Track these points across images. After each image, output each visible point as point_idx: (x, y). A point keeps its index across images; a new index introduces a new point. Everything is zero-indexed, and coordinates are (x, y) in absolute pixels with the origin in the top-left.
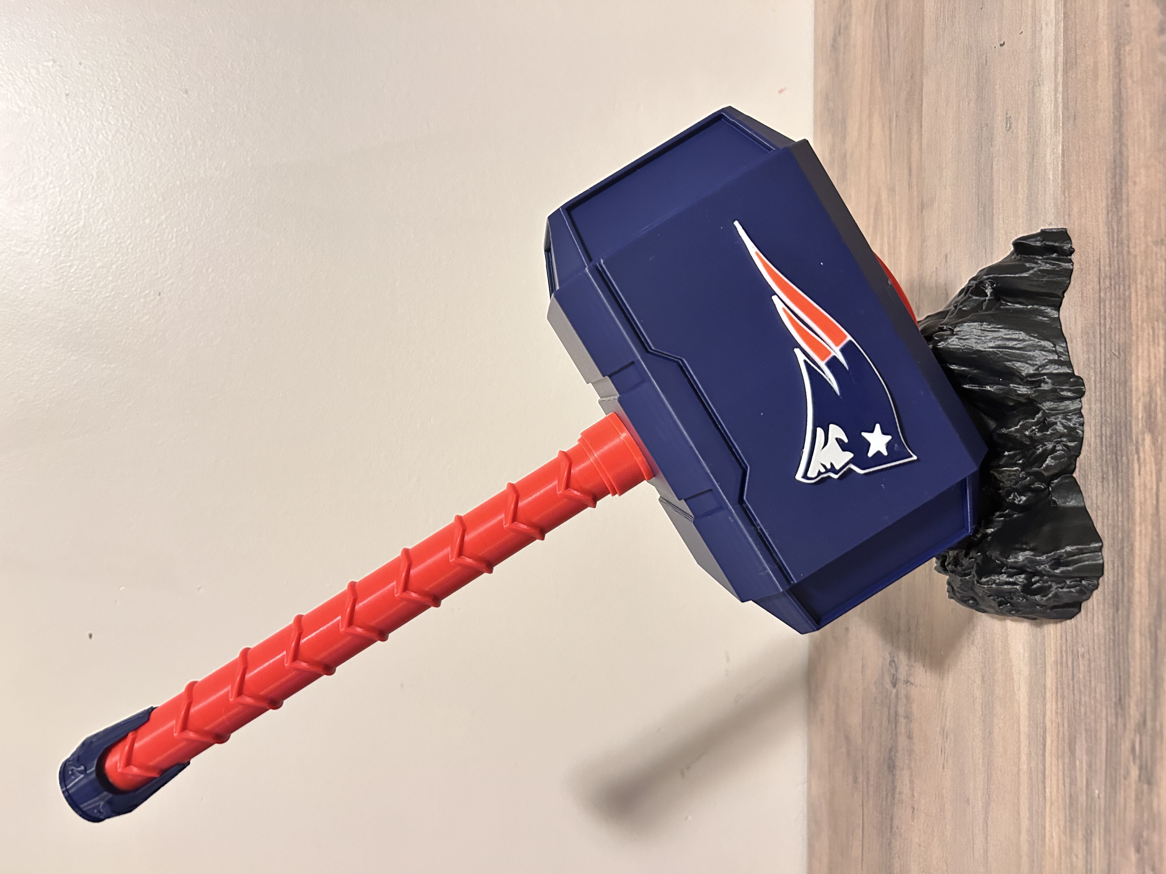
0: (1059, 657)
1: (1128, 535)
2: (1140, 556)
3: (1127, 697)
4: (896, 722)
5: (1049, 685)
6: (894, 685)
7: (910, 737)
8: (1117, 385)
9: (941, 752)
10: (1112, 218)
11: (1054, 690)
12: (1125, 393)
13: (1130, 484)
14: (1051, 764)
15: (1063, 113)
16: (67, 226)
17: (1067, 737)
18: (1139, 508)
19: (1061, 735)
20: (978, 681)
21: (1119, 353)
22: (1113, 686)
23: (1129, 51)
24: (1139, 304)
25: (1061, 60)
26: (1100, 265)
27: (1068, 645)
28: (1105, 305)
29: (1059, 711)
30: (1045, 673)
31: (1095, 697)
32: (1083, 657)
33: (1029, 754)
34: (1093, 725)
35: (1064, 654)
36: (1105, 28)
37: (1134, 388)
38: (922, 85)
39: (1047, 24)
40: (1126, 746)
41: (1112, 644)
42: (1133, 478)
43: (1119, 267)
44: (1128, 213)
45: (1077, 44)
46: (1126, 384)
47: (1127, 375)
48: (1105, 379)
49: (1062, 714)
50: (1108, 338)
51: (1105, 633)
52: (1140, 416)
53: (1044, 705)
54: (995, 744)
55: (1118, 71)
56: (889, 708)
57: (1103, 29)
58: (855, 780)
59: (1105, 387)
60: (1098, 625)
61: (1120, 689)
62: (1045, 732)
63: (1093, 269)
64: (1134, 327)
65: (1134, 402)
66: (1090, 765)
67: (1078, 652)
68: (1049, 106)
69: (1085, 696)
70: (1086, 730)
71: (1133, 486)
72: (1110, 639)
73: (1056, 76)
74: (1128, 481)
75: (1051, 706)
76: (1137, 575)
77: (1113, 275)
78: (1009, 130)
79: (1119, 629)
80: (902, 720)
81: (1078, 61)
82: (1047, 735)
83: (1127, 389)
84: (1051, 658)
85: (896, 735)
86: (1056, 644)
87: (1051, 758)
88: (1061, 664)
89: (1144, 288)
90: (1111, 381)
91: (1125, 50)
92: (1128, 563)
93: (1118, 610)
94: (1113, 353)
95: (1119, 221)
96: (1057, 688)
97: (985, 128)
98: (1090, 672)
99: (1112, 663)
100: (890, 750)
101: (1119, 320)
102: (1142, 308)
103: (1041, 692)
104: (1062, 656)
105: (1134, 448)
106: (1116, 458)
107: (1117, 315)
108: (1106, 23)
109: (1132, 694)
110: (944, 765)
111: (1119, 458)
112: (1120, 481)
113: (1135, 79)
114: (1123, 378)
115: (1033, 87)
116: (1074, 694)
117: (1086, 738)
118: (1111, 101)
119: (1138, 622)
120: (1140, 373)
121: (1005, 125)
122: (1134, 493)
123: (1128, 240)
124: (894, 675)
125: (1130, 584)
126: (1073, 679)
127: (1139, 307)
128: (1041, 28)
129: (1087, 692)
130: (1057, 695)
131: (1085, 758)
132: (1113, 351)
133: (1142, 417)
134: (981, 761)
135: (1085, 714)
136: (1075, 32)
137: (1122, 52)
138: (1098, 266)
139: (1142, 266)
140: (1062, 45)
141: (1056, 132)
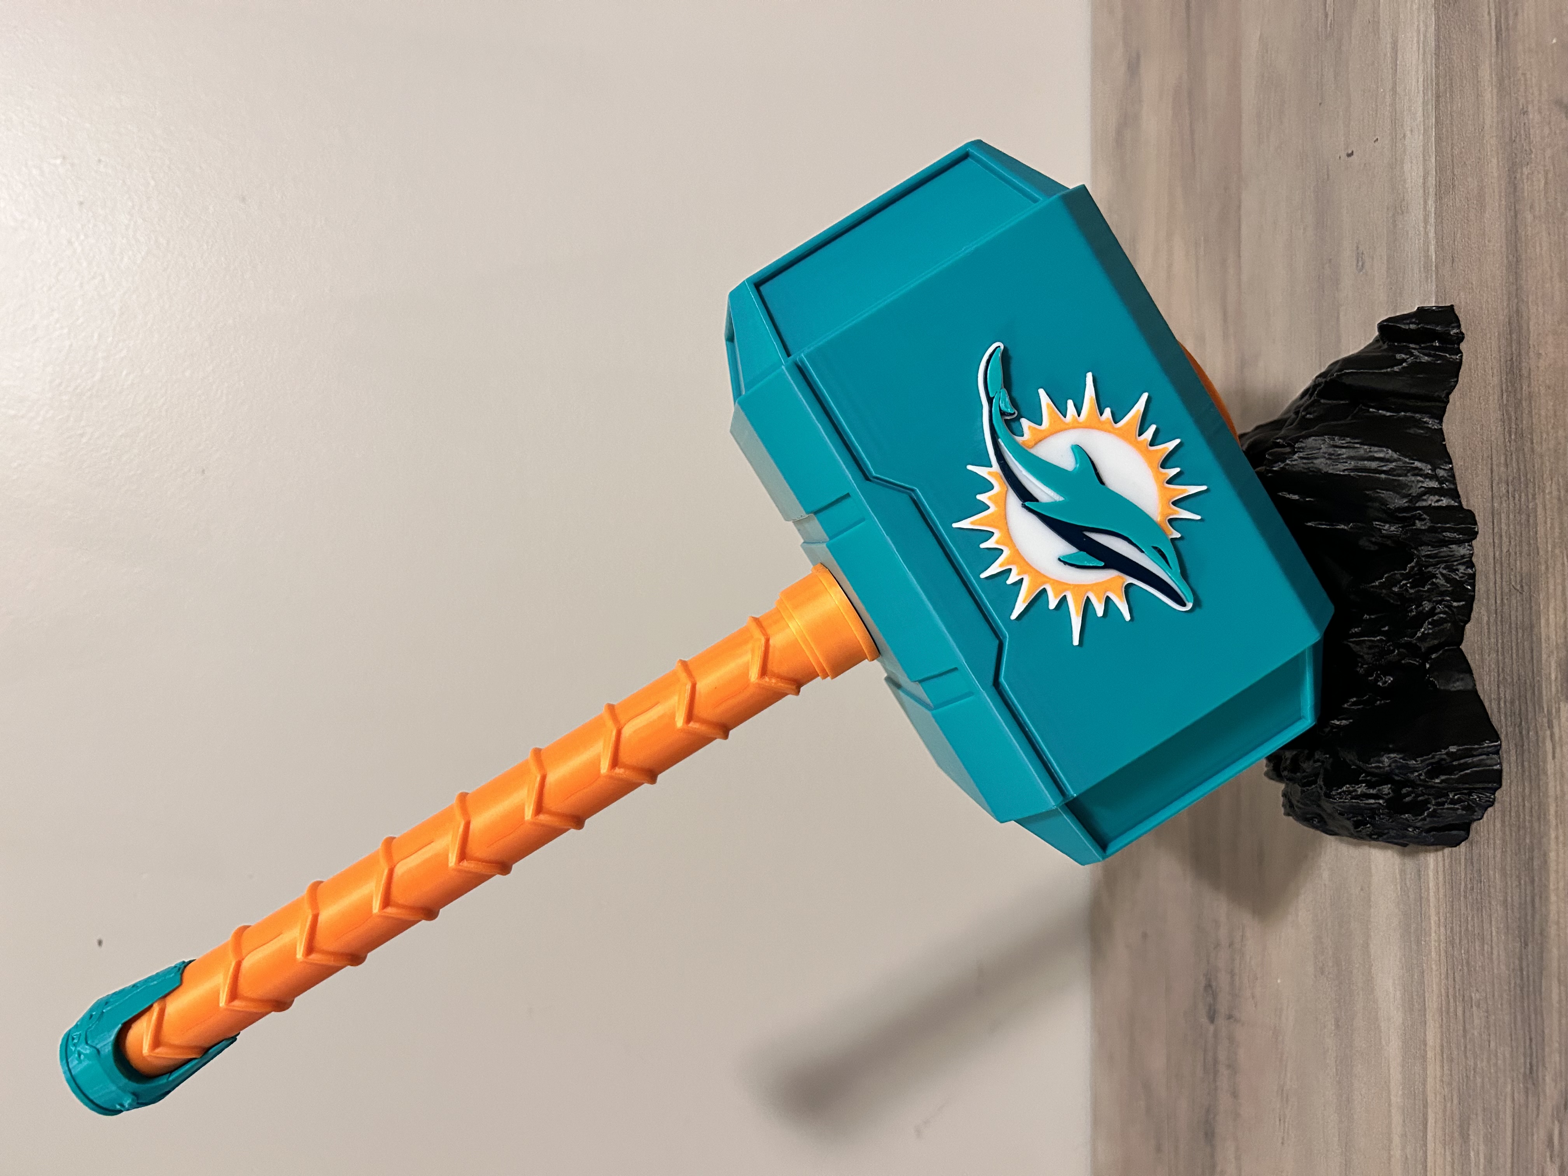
0: (1444, 1003)
1: (1540, 842)
2: (1557, 872)
3: (1540, 1068)
4: (1216, 1072)
5: (1430, 1041)
6: (1212, 1019)
7: (1235, 1095)
8: (1520, 631)
9: (1280, 1120)
10: (1508, 401)
11: (1438, 1049)
12: (1532, 642)
13: (1541, 771)
14: (1435, 1153)
15: (1436, 253)
16: (79, 381)
17: (1457, 1117)
18: (1554, 805)
19: (1448, 1113)
20: (1331, 1026)
21: (1522, 587)
22: (1521, 1050)
23: (1529, 174)
24: (1549, 522)
25: (1432, 181)
26: (1492, 464)
27: (1457, 987)
28: (1501, 519)
29: (1446, 1079)
30: (1425, 1024)
31: (1496, 1064)
32: (1478, 1006)
33: (1404, 1135)
34: (1494, 1102)
35: (1452, 1001)
36: (1493, 141)
37: (1543, 637)
38: (1240, 201)
39: (1411, 131)
40: (1539, 1137)
41: (1518, 992)
42: (1545, 761)
43: (1519, 469)
44: (1530, 396)
45: (1455, 160)
46: (1532, 630)
47: (1534, 618)
48: (1502, 621)
49: (1450, 1084)
50: (1505, 565)
51: (1509, 975)
52: (1553, 677)
53: (1425, 1069)
54: (1355, 1117)
55: (1512, 200)
56: (1205, 1051)
57: (1491, 141)
58: (1159, 1149)
59: (1502, 633)
60: (1499, 964)
61: (1531, 1055)
62: (1425, 1106)
63: (1482, 469)
64: (1541, 553)
65: (1544, 656)
66: (1489, 1160)
67: (1471, 998)
68: (1417, 242)
69: (1482, 1060)
70: (1484, 1110)
71: (1546, 774)
72: (1515, 983)
73: (1425, 202)
74: (1537, 766)
75: (1433, 1070)
76: (1553, 898)
77: (1510, 478)
78: (1361, 270)
79: (1528, 971)
80: (1224, 1071)
81: (1456, 183)
82: (1429, 1110)
83: (1535, 638)
84: (1433, 1003)
85: (1216, 1089)
86: (1439, 984)
87: (1435, 1143)
88: (1448, 1013)
89: (1555, 501)
90: (1510, 627)
91: (1522, 173)
92: (1540, 879)
93: (1526, 945)
94: (1513, 586)
95: (1518, 405)
96: (1442, 1046)
97: (1327, 265)
98: (1488, 1028)
99: (1519, 1018)
100: (1208, 1111)
101: (1521, 541)
102: (1552, 527)
103: (1420, 1049)
104: (1448, 1003)
105: (1545, 720)
106: (1521, 733)
107: (1519, 534)
108: (1495, 134)
109: (1547, 1065)
110: (1283, 1138)
111: (1524, 732)
112: (1526, 764)
113: (1537, 213)
114: (1527, 622)
115: (1394, 215)
116: (1466, 1057)
117: (1483, 1120)
118: (1504, 241)
119: (1555, 964)
120: (1552, 616)
121: (1355, 263)
122: (1547, 783)
123: (1531, 434)
124: (1210, 1006)
125: (1544, 909)
126: (1465, 1036)
127: (1549, 525)
128: (1404, 136)
129: (1485, 1056)
130: (1442, 1056)
131: (1482, 1147)
132: (1513, 583)
133: (1556, 678)
134: (1336, 1139)
135: (1483, 1087)
136: (1452, 144)
137: (1518, 176)
138: (1489, 466)
139: (1551, 470)
140: (1433, 160)
141: (1427, 278)
